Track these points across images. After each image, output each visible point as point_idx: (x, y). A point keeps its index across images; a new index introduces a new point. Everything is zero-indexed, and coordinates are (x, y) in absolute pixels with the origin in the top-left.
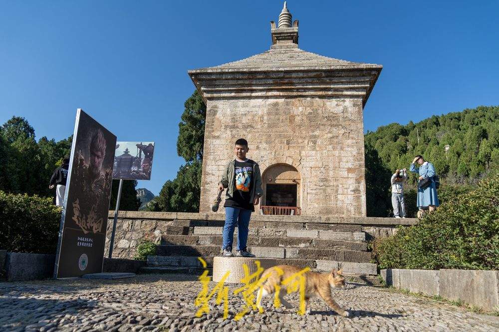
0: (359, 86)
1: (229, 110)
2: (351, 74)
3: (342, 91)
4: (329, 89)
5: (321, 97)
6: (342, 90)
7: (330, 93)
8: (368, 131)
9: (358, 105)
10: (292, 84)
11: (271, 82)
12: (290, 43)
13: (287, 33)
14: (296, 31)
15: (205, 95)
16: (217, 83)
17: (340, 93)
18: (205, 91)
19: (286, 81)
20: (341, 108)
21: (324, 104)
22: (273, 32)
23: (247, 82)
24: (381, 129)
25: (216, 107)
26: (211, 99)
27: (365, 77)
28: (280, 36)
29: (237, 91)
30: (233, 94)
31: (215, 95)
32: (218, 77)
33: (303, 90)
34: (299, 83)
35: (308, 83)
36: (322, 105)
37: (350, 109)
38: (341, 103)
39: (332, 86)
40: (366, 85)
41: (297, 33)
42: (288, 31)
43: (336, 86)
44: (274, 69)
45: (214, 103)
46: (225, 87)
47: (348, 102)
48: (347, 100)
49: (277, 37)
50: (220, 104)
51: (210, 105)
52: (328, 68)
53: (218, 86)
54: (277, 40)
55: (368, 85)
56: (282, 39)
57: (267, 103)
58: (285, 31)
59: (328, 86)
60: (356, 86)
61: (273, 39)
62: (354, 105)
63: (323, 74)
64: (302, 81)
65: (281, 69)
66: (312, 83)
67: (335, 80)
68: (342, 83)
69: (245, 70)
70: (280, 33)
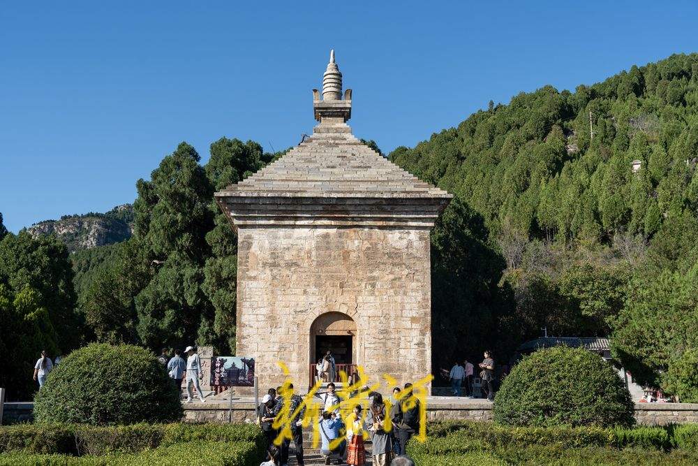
0: (427, 216)
1: (267, 242)
2: (416, 203)
3: (406, 221)
4: (391, 219)
5: (380, 228)
6: (406, 220)
7: (392, 223)
9: (425, 239)
10: (347, 212)
11: (320, 208)
12: (339, 123)
13: (336, 108)
14: (348, 106)
15: (236, 222)
16: (252, 207)
17: (404, 224)
18: (235, 217)
19: (340, 208)
20: (405, 242)
21: (385, 237)
22: (317, 106)
23: (291, 208)
25: (250, 237)
26: (242, 226)
27: (434, 207)
28: (324, 112)
29: (277, 219)
30: (272, 222)
31: (249, 222)
32: (253, 201)
33: (359, 220)
34: (355, 211)
35: (365, 211)
36: (382, 238)
37: (415, 244)
38: (405, 235)
39: (394, 216)
40: (435, 216)
41: (350, 108)
42: (337, 106)
43: (399, 216)
44: (325, 196)
45: (247, 232)
46: (262, 213)
47: (413, 235)
48: (413, 232)
49: (321, 112)
50: (255, 233)
51: (242, 234)
52: (389, 196)
53: (253, 211)
54: (321, 116)
55: (437, 216)
56: (329, 116)
57: (315, 234)
58: (334, 106)
59: (389, 216)
60: (421, 216)
62: (421, 239)
63: (384, 203)
64: (359, 208)
65: (333, 195)
66: (371, 212)
67: (398, 208)
68: (407, 213)
69: (288, 195)
70: (326, 108)
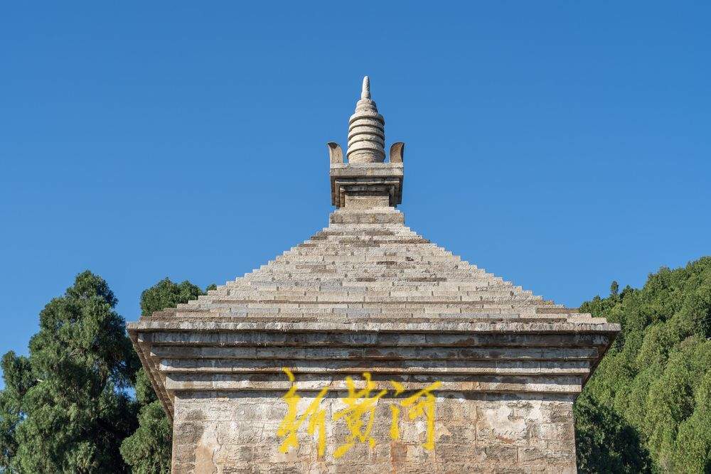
0: (565, 371)
1: (233, 425)
2: (544, 343)
3: (523, 382)
4: (491, 377)
5: (470, 395)
6: (522, 379)
7: (493, 386)
8: (615, 286)
9: (563, 419)
10: (398, 362)
11: (344, 354)
12: (381, 207)
13: (374, 178)
14: (398, 173)
15: (170, 384)
16: (205, 353)
17: (518, 387)
18: (169, 374)
19: (384, 354)
20: (521, 426)
21: (479, 415)
22: (336, 174)
23: (283, 354)
24: (662, 283)
25: (198, 416)
26: (182, 394)
27: (580, 351)
28: (350, 186)
29: (255, 376)
30: (245, 384)
31: (197, 385)
32: (207, 340)
33: (425, 378)
34: (416, 361)
35: (436, 361)
36: (473, 416)
37: (543, 430)
38: (522, 412)
39: (498, 370)
40: (583, 370)
41: (401, 178)
42: (376, 173)
43: (507, 370)
44: (353, 327)
45: (194, 405)
46: (225, 365)
47: (538, 411)
48: (537, 404)
49: (345, 186)
50: (209, 408)
51: (182, 410)
52: (488, 327)
53: (206, 361)
54: (344, 193)
55: (587, 370)
56: (360, 193)
57: (335, 409)
58: (369, 173)
59: (488, 370)
60: (557, 370)
61: (333, 191)
62: (554, 418)
63: (476, 342)
64: (424, 354)
65: (370, 327)
66: (449, 362)
67: (506, 354)
68: (524, 363)
69: (279, 326)
70: (355, 178)
